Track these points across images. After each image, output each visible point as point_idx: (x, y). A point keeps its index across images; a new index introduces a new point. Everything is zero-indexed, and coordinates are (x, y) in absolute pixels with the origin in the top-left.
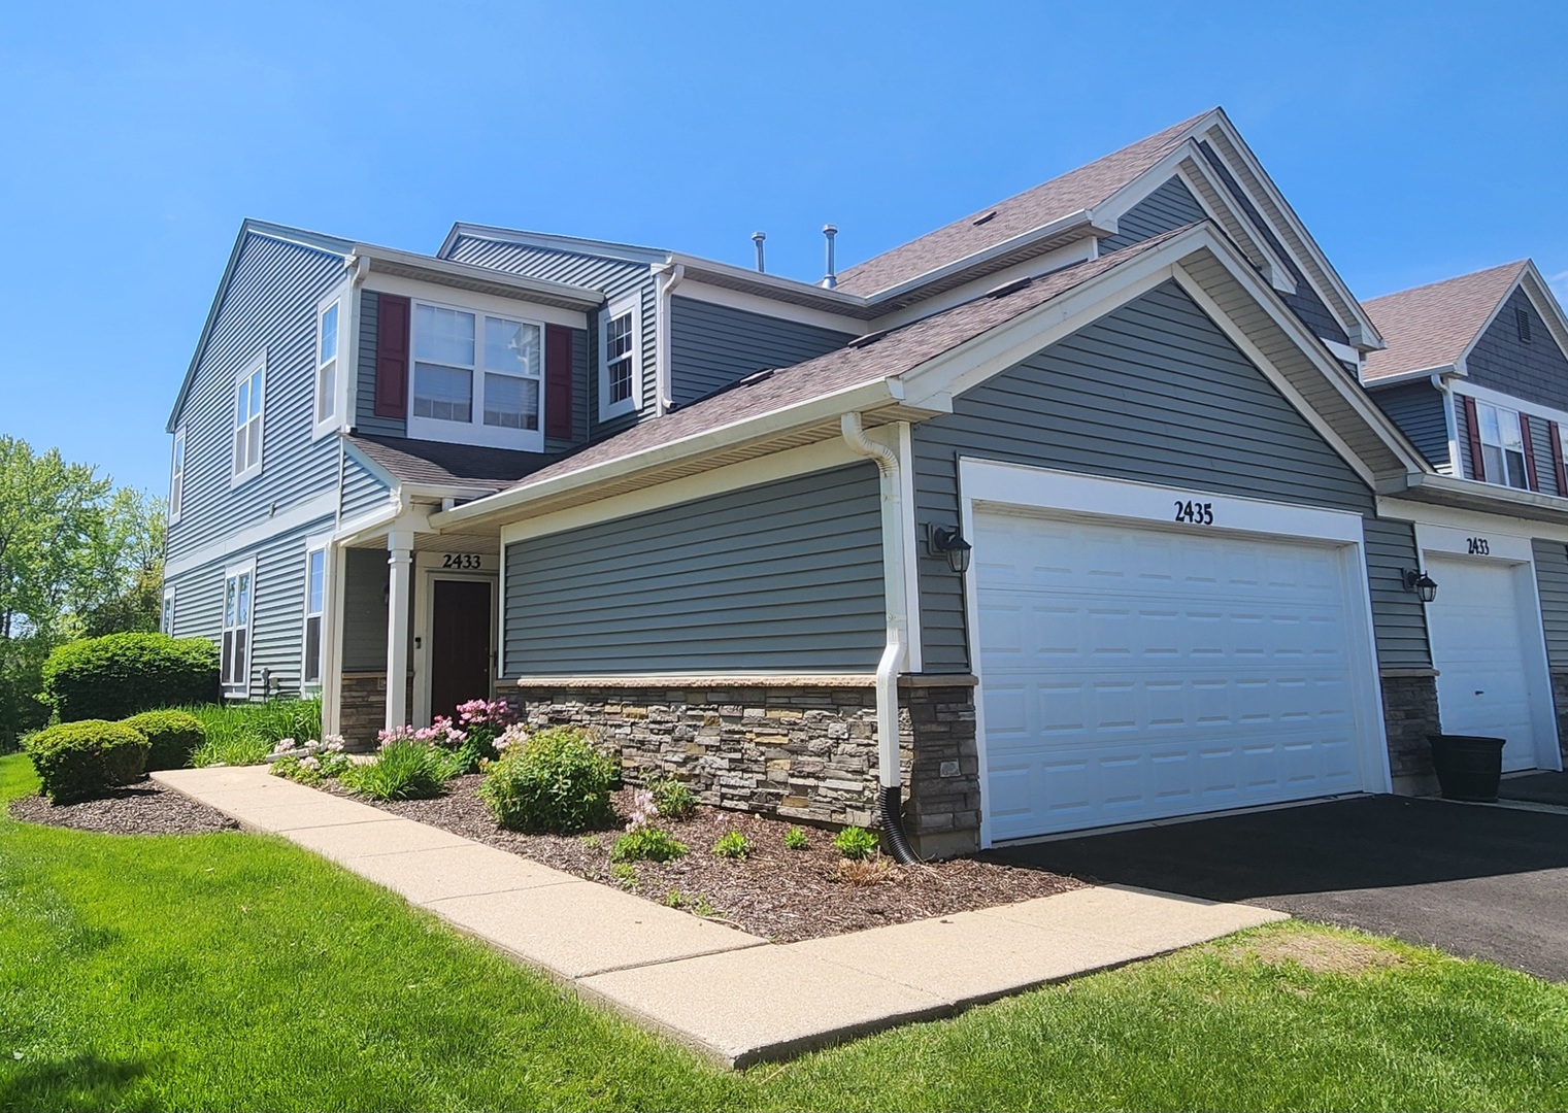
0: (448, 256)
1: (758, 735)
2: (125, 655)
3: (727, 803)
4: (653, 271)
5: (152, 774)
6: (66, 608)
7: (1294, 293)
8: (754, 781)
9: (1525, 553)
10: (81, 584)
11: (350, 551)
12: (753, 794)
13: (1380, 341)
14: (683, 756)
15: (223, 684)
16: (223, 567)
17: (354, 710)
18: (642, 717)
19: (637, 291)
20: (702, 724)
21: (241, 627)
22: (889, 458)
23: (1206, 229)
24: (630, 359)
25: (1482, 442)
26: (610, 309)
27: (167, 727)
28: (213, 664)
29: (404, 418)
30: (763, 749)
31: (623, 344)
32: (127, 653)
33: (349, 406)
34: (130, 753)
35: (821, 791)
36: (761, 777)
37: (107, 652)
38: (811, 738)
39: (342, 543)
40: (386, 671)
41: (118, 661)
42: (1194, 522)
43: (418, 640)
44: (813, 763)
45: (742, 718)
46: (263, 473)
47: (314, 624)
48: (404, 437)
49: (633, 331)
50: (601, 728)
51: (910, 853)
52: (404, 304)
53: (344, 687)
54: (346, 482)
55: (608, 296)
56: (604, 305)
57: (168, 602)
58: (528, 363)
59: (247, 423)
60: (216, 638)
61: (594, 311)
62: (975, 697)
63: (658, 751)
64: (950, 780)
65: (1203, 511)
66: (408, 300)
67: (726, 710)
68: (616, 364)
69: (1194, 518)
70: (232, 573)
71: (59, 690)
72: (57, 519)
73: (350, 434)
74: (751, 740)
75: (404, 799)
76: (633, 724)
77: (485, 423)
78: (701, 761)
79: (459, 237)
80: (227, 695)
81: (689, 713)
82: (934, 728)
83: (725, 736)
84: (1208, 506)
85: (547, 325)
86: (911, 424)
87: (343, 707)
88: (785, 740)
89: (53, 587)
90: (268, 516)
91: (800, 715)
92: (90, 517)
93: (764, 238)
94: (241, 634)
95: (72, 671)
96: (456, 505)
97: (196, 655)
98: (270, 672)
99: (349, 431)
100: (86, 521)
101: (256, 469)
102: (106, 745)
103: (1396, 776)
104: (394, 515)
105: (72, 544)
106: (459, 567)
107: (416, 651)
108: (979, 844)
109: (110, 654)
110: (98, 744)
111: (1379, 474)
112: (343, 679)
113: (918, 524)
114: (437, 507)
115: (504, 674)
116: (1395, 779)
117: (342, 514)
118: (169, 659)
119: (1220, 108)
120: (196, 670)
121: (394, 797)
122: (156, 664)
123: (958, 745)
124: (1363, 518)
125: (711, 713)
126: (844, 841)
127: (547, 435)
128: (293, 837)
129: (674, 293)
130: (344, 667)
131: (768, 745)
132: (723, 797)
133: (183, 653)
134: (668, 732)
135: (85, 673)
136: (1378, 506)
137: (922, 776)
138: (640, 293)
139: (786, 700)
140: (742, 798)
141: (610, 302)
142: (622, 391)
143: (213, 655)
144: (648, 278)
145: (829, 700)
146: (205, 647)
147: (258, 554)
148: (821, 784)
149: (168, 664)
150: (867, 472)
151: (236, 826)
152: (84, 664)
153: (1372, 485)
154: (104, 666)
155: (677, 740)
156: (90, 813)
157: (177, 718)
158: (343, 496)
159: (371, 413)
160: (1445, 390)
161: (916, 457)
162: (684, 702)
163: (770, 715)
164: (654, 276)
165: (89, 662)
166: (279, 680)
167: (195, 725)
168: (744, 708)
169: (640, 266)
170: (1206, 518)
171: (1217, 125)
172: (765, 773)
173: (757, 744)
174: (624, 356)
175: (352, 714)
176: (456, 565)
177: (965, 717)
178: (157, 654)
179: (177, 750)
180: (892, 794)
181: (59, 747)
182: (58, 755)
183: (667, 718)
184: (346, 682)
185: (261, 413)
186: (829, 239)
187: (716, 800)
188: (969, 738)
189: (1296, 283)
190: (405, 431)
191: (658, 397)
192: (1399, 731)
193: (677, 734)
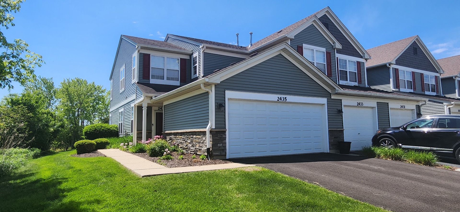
0: (166, 41)
1: (195, 140)
2: (98, 128)
3: (191, 153)
4: (200, 47)
5: (98, 150)
6: (97, 119)
7: (342, 48)
8: (194, 149)
9: (375, 105)
10: (100, 113)
11: (138, 106)
12: (194, 151)
13: (370, 57)
14: (186, 145)
15: (119, 134)
16: (119, 110)
17: (139, 138)
18: (181, 138)
19: (197, 52)
20: (188, 139)
21: (122, 122)
22: (210, 91)
23: (285, 44)
24: (196, 66)
25: (400, 79)
26: (193, 55)
27: (102, 141)
28: (117, 130)
29: (149, 79)
30: (196, 143)
31: (195, 63)
32: (99, 128)
33: (137, 77)
34: (91, 145)
35: (202, 150)
36: (195, 148)
37: (94, 127)
38: (201, 140)
39: (136, 105)
40: (142, 131)
41: (97, 129)
42: (282, 101)
43: (153, 124)
44: (201, 145)
45: (193, 137)
46: (125, 90)
47: (132, 121)
48: (149, 83)
49: (197, 60)
50: (176, 140)
51: (210, 159)
52: (149, 55)
53: (137, 134)
54: (137, 93)
55: (193, 52)
56: (192, 54)
57: (110, 117)
58: (176, 67)
59: (122, 79)
60: (118, 124)
61: (191, 55)
62: (226, 133)
63: (183, 144)
64: (220, 147)
65: (284, 99)
66: (150, 54)
67: (191, 136)
68: (194, 67)
69: (282, 100)
70: (120, 111)
71: (85, 135)
72: (93, 98)
73: (137, 83)
74: (194, 141)
75: (138, 153)
76: (180, 139)
77: (167, 80)
78: (188, 145)
79: (168, 37)
80: (120, 136)
81: (187, 137)
82: (217, 138)
83: (191, 141)
84: (286, 98)
85: (181, 58)
86: (215, 85)
87: (137, 138)
88: (198, 141)
89: (94, 114)
90: (125, 99)
91: (200, 136)
92: (101, 97)
93: (239, 34)
94: (122, 123)
95: (87, 131)
96: (155, 97)
97: (113, 128)
98: (126, 131)
99: (137, 82)
100: (100, 98)
101: (123, 89)
102: (86, 143)
103: (330, 149)
104: (143, 100)
105: (98, 104)
106: (161, 110)
107: (152, 127)
108: (226, 158)
109: (95, 128)
110: (85, 143)
111: (332, 90)
112: (137, 132)
113: (215, 103)
114: (151, 98)
115: (164, 131)
116: (330, 150)
117: (136, 99)
118: (107, 129)
119: (328, 7)
120: (113, 131)
121: (136, 152)
122: (105, 130)
123: (222, 141)
124: (327, 99)
125: (189, 137)
126: (201, 157)
127: (181, 82)
128: (113, 158)
129: (204, 52)
130: (137, 130)
131: (196, 142)
132: (191, 152)
133: (111, 128)
134: (185, 140)
135: (90, 132)
136: (332, 97)
137: (214, 146)
138: (198, 52)
139: (198, 134)
140: (193, 152)
141: (193, 53)
142: (195, 73)
143: (117, 128)
144: (199, 49)
145: (203, 134)
146: (116, 126)
147: (124, 107)
148: (202, 148)
149: (107, 130)
150: (207, 93)
151: (106, 156)
152: (90, 130)
153: (331, 92)
154: (94, 130)
155: (185, 142)
156: (82, 156)
157: (104, 140)
158: (136, 95)
159: (142, 79)
160: (390, 67)
161: (215, 91)
162: (186, 135)
163: (197, 136)
164: (200, 48)
165: (91, 129)
166: (127, 133)
167: (107, 141)
168: (193, 135)
169: (198, 46)
170: (285, 100)
171: (328, 10)
172: (196, 147)
173: (195, 142)
174: (196, 65)
175: (139, 139)
176: (161, 109)
177: (224, 136)
178: (105, 128)
179: (103, 146)
180: (208, 149)
181: (78, 144)
182: (78, 145)
183: (184, 138)
184: (137, 133)
185: (124, 78)
186: (251, 35)
187: (190, 152)
188: (225, 140)
189: (342, 46)
190: (149, 82)
191: (201, 74)
192: (332, 141)
193: (185, 141)
